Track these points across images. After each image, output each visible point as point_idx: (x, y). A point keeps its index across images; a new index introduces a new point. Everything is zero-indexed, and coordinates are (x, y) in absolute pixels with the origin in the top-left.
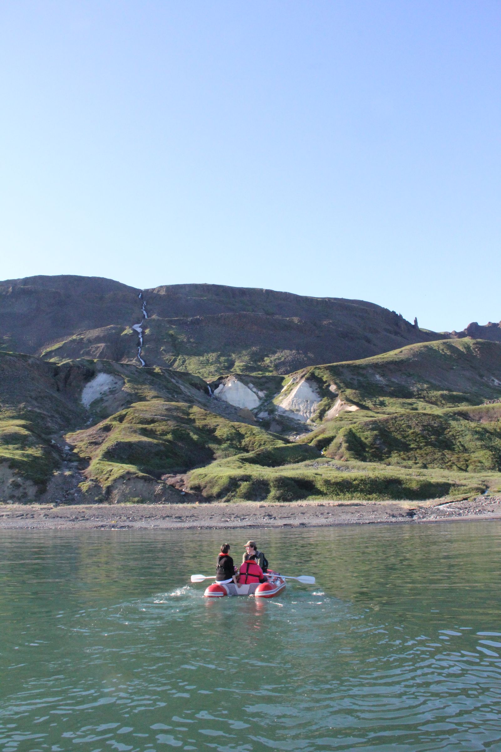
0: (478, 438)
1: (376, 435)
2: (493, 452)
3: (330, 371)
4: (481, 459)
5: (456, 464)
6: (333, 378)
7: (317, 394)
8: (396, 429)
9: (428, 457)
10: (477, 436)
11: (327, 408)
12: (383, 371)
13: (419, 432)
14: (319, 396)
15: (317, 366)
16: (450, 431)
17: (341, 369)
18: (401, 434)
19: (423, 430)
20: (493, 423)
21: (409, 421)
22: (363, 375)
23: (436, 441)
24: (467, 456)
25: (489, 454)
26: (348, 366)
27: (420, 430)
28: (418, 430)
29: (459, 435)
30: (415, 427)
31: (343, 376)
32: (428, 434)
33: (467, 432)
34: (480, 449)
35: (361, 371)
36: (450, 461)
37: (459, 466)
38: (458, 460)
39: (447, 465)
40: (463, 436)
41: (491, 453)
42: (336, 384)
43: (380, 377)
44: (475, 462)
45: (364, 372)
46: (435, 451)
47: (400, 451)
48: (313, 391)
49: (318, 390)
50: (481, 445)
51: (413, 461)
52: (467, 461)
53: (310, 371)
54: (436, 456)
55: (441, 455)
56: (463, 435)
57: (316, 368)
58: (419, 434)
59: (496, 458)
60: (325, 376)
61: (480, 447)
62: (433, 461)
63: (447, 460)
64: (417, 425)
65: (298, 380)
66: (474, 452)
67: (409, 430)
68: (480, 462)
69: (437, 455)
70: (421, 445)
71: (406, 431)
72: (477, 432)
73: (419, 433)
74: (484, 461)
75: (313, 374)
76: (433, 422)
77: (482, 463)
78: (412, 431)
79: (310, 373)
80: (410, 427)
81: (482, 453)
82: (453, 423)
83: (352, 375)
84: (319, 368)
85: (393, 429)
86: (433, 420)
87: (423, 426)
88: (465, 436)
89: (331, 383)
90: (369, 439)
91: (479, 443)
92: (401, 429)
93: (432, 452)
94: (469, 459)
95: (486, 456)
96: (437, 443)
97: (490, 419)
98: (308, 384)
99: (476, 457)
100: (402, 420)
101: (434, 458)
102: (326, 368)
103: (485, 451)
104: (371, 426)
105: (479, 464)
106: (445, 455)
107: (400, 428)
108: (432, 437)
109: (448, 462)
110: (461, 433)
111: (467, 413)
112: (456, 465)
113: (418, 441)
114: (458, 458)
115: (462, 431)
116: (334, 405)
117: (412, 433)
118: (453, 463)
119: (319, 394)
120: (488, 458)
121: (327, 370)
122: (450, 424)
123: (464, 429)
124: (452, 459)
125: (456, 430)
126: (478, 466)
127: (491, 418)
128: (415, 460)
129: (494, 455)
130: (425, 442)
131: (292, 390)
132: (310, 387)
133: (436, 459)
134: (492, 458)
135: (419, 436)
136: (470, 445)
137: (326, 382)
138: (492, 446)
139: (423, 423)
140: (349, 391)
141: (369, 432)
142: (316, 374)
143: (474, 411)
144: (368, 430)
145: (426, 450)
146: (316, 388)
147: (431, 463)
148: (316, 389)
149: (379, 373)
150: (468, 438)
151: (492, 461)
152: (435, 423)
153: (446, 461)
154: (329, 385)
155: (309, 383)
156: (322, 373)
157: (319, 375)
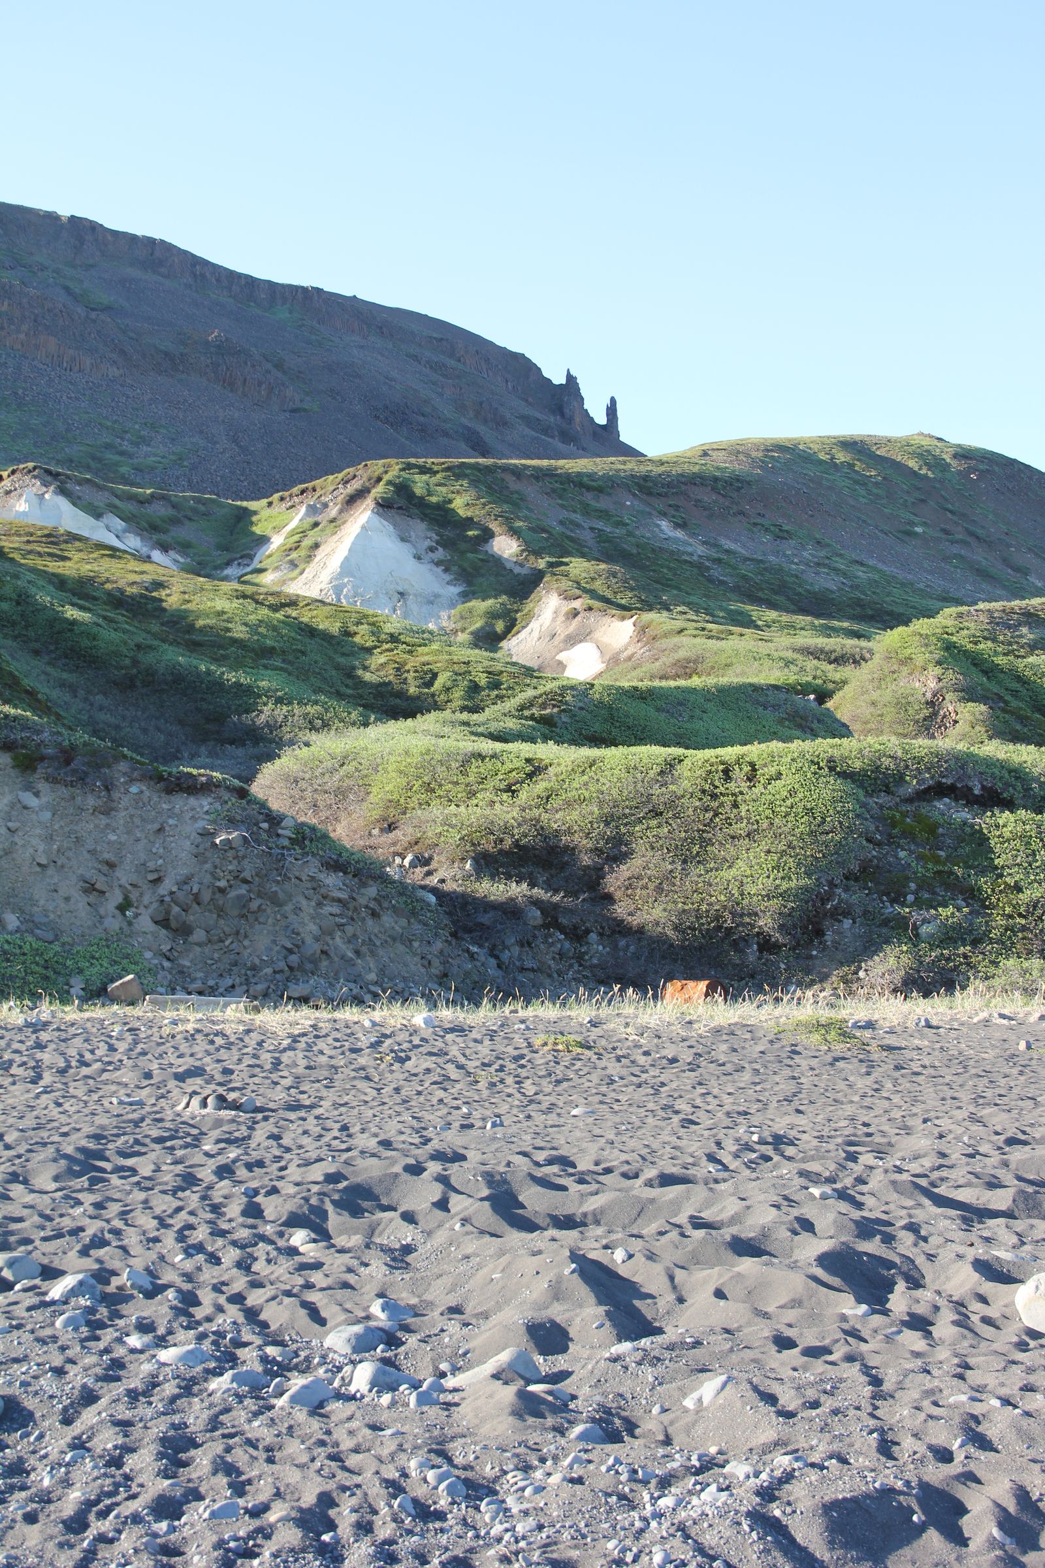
6: (495, 508)
7: (439, 570)
11: (500, 626)
12: (677, 507)
14: (447, 577)
15: (414, 461)
17: (513, 483)
22: (604, 515)
26: (540, 475)
31: (531, 508)
35: (591, 501)
42: (514, 532)
43: (674, 528)
45: (604, 503)
48: (418, 558)
49: (440, 553)
53: (386, 478)
57: (409, 466)
60: (460, 501)
65: (333, 512)
75: (402, 489)
79: (389, 483)
83: (564, 507)
84: (424, 470)
89: (495, 527)
102: (455, 473)
116: (530, 616)
119: (446, 570)
121: (458, 477)
131: (316, 546)
132: (403, 540)
137: (470, 522)
140: (578, 566)
142: (419, 490)
146: (428, 543)
148: (432, 549)
149: (664, 514)
154: (486, 537)
156: (443, 489)
157: (430, 494)
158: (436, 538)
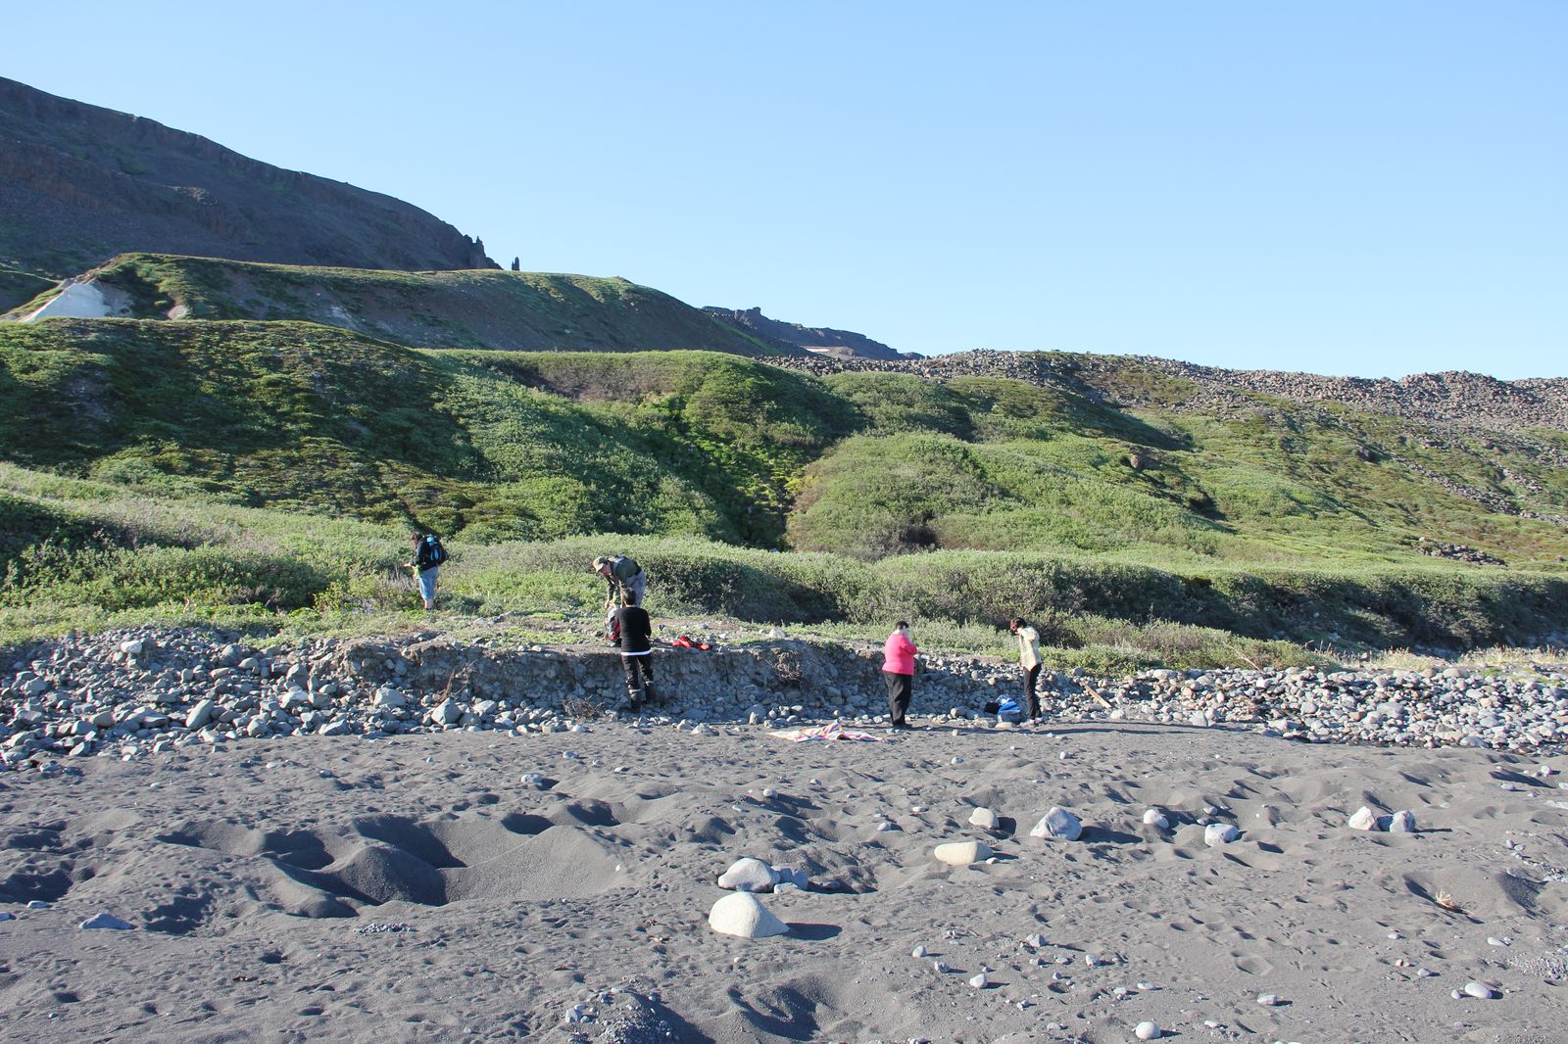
0: (543, 433)
1: (92, 366)
2: (593, 487)
3: (190, 272)
4: (533, 505)
5: (412, 511)
6: (189, 288)
8: (210, 361)
9: (293, 473)
10: (542, 427)
12: (359, 300)
13: (304, 383)
15: (153, 255)
16: (439, 400)
17: (228, 275)
18: (221, 381)
19: (323, 380)
20: (617, 405)
21: (282, 345)
23: (364, 423)
24: (475, 490)
25: (571, 491)
26: (255, 271)
27: (312, 378)
28: (301, 377)
29: (470, 417)
30: (295, 366)
31: (228, 292)
32: (341, 396)
33: (509, 409)
34: (539, 468)
35: (290, 291)
36: (395, 496)
37: (421, 519)
38: (429, 496)
39: (367, 509)
40: (485, 420)
41: (582, 487)
42: (190, 303)
43: (344, 312)
44: (501, 510)
46: (339, 455)
47: (168, 436)
50: (550, 458)
51: (208, 480)
52: (470, 504)
54: (330, 474)
55: (361, 472)
56: (488, 417)
57: (146, 258)
58: (300, 390)
59: (601, 507)
60: (166, 281)
61: (542, 463)
62: (309, 489)
63: (380, 492)
64: (308, 360)
66: (514, 479)
67: (264, 370)
68: (523, 513)
69: (339, 471)
70: (289, 426)
71: (249, 375)
72: (545, 416)
73: (300, 386)
74: (541, 513)
75: (129, 271)
76: (381, 363)
77: (533, 517)
78: (274, 376)
79: (122, 267)
80: (274, 364)
81: (545, 483)
82: (465, 381)
83: (259, 292)
84: (156, 261)
85: (194, 360)
86: (385, 357)
87: (334, 367)
88: (497, 420)
89: (179, 299)
90: (41, 375)
91: (540, 450)
92: (231, 367)
93: (321, 457)
94: (481, 499)
95: (557, 498)
96: (364, 430)
97: (610, 394)
98: (99, 295)
99: (515, 497)
100: (254, 339)
101: (319, 479)
102: (179, 264)
103: (558, 480)
104: (92, 337)
105: (517, 521)
106: (378, 475)
107: (226, 362)
108: (353, 407)
109: (377, 501)
110: (481, 409)
111: (537, 369)
112: (411, 516)
113: (285, 414)
114: (432, 491)
115: (488, 404)
117: (270, 383)
118: (403, 508)
120: (563, 503)
121: (179, 267)
122: (452, 379)
123: (498, 399)
124: (402, 490)
125: (464, 399)
126: (509, 528)
127: (615, 391)
128: (220, 478)
129: (593, 495)
130: (313, 420)
132: (106, 304)
133: (322, 484)
134: (581, 506)
135: (297, 396)
136: (506, 455)
137: (164, 295)
138: (593, 467)
139: (340, 358)
141: (65, 353)
142: (140, 273)
143: (558, 364)
144: (71, 345)
145: (299, 448)
147: (294, 496)
149: (345, 303)
150: (501, 429)
151: (578, 516)
152: (388, 367)
153: (369, 497)
154: (171, 304)
155: (105, 294)
156: (160, 273)
157: (148, 275)
158: (132, 303)
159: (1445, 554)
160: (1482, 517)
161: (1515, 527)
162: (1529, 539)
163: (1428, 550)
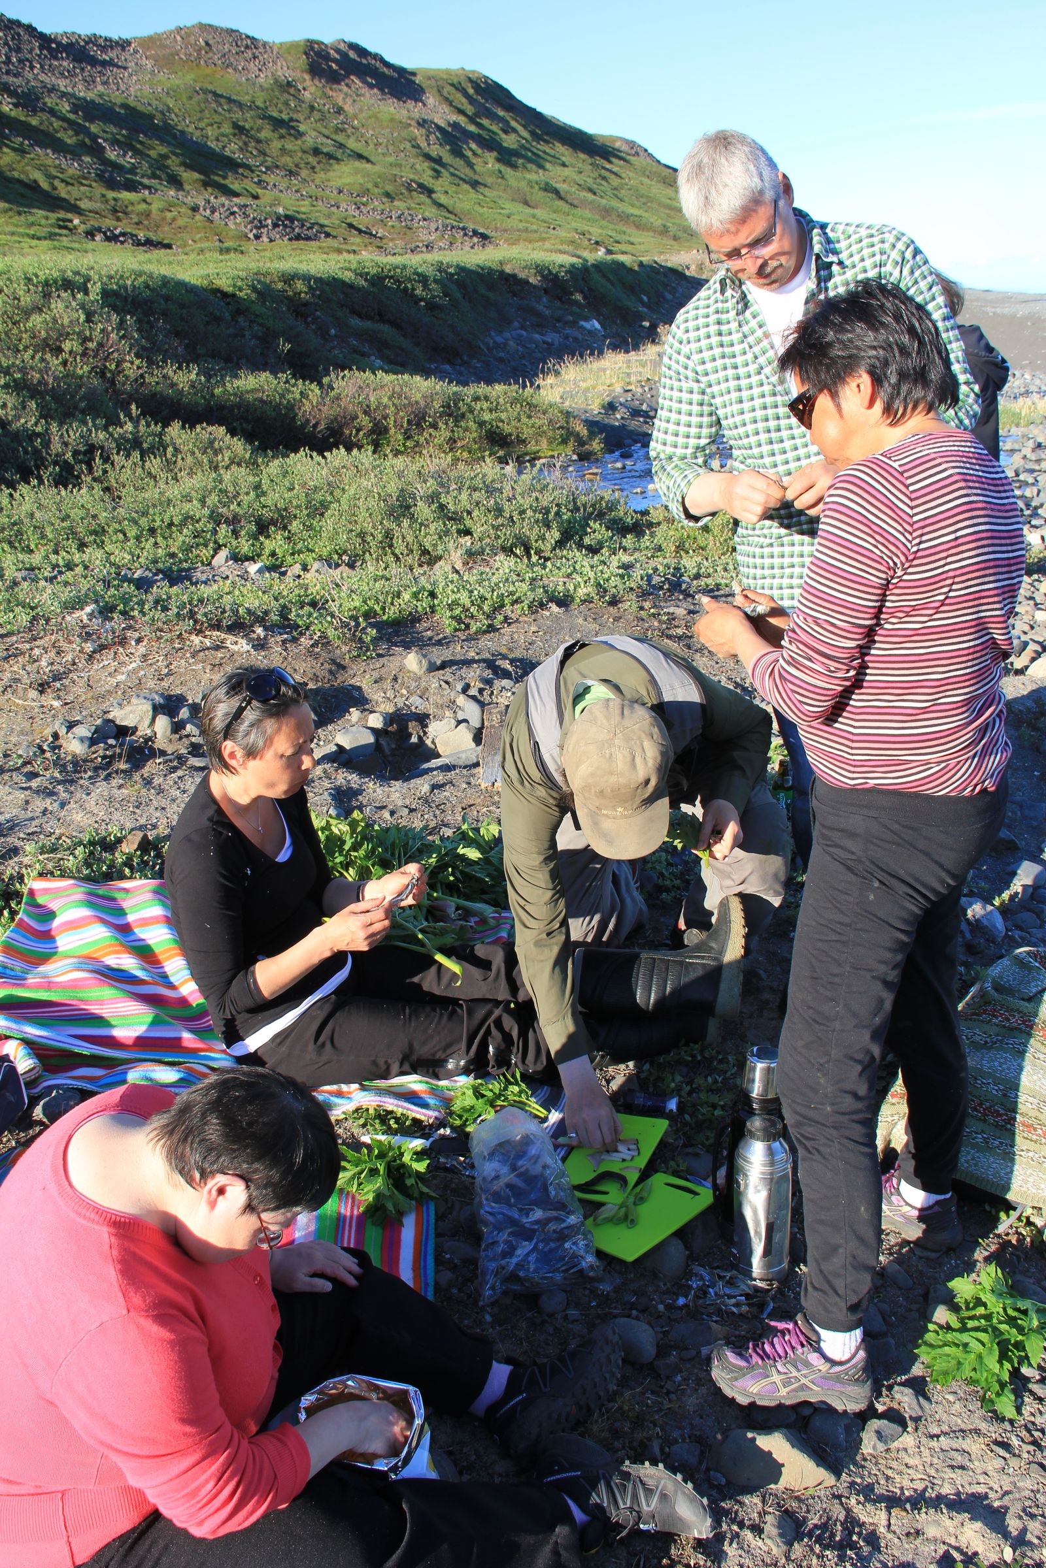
159: (108, 239)
160: (111, 194)
161: (144, 206)
162: (164, 219)
163: (90, 234)
